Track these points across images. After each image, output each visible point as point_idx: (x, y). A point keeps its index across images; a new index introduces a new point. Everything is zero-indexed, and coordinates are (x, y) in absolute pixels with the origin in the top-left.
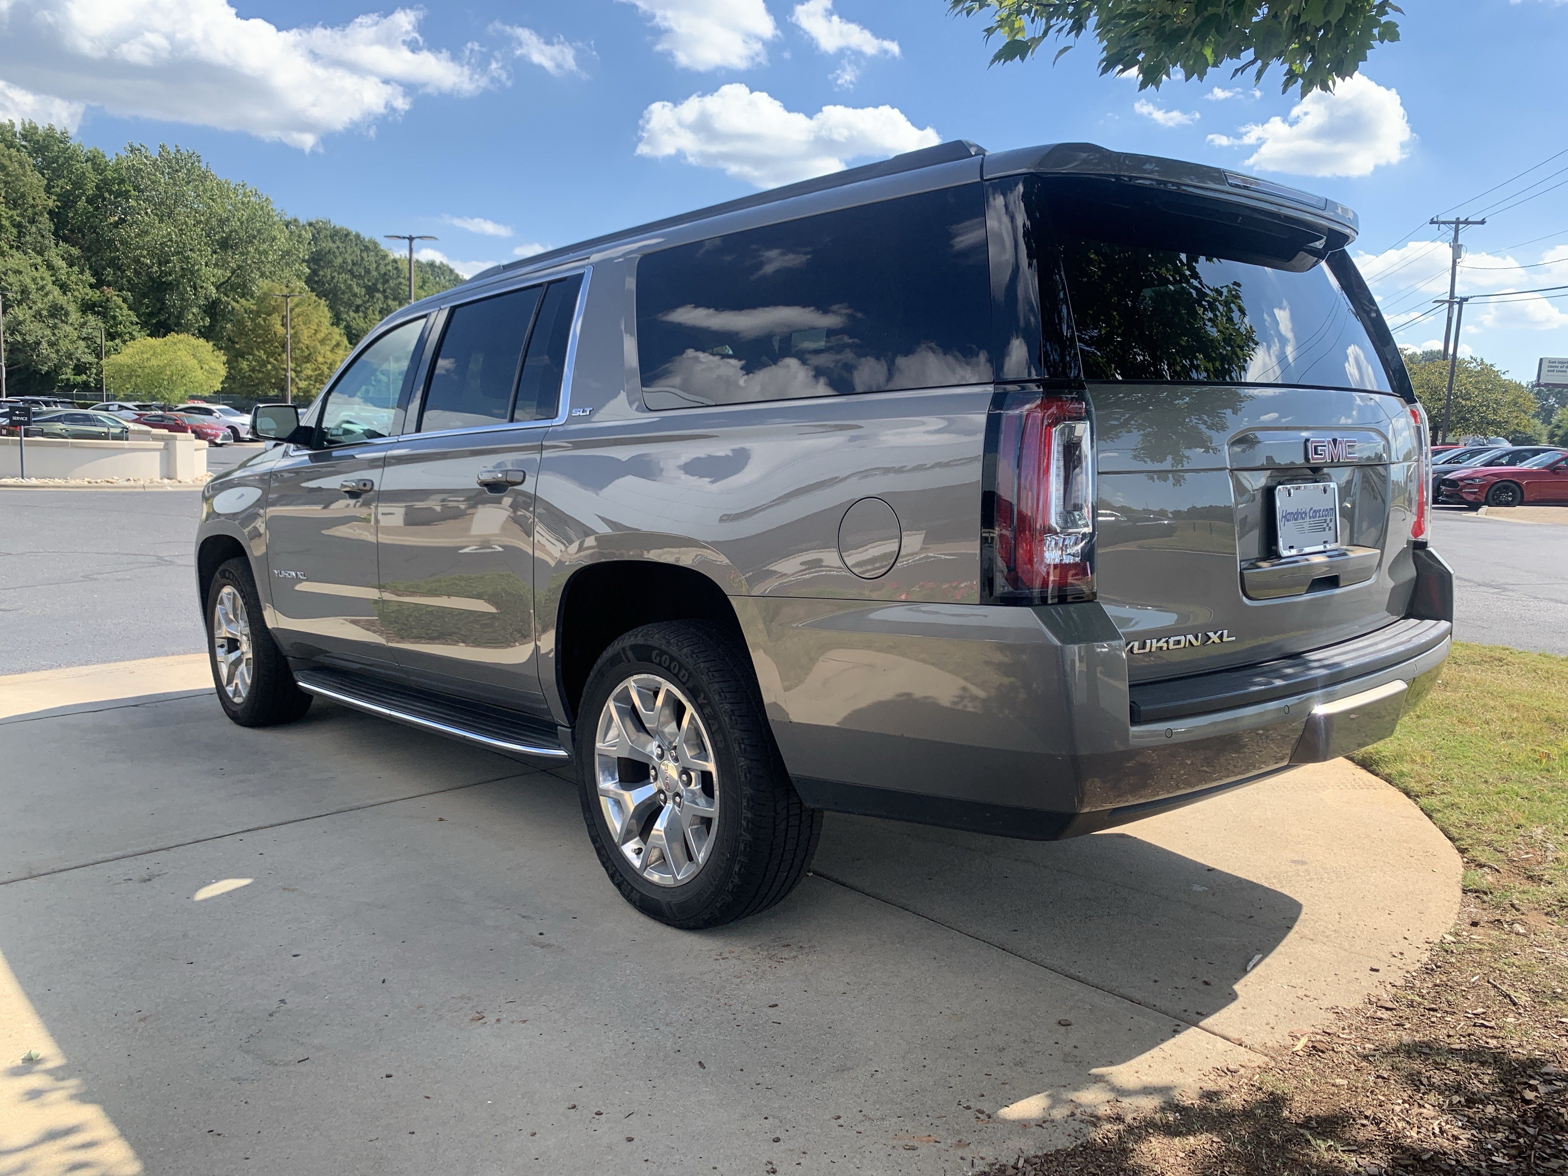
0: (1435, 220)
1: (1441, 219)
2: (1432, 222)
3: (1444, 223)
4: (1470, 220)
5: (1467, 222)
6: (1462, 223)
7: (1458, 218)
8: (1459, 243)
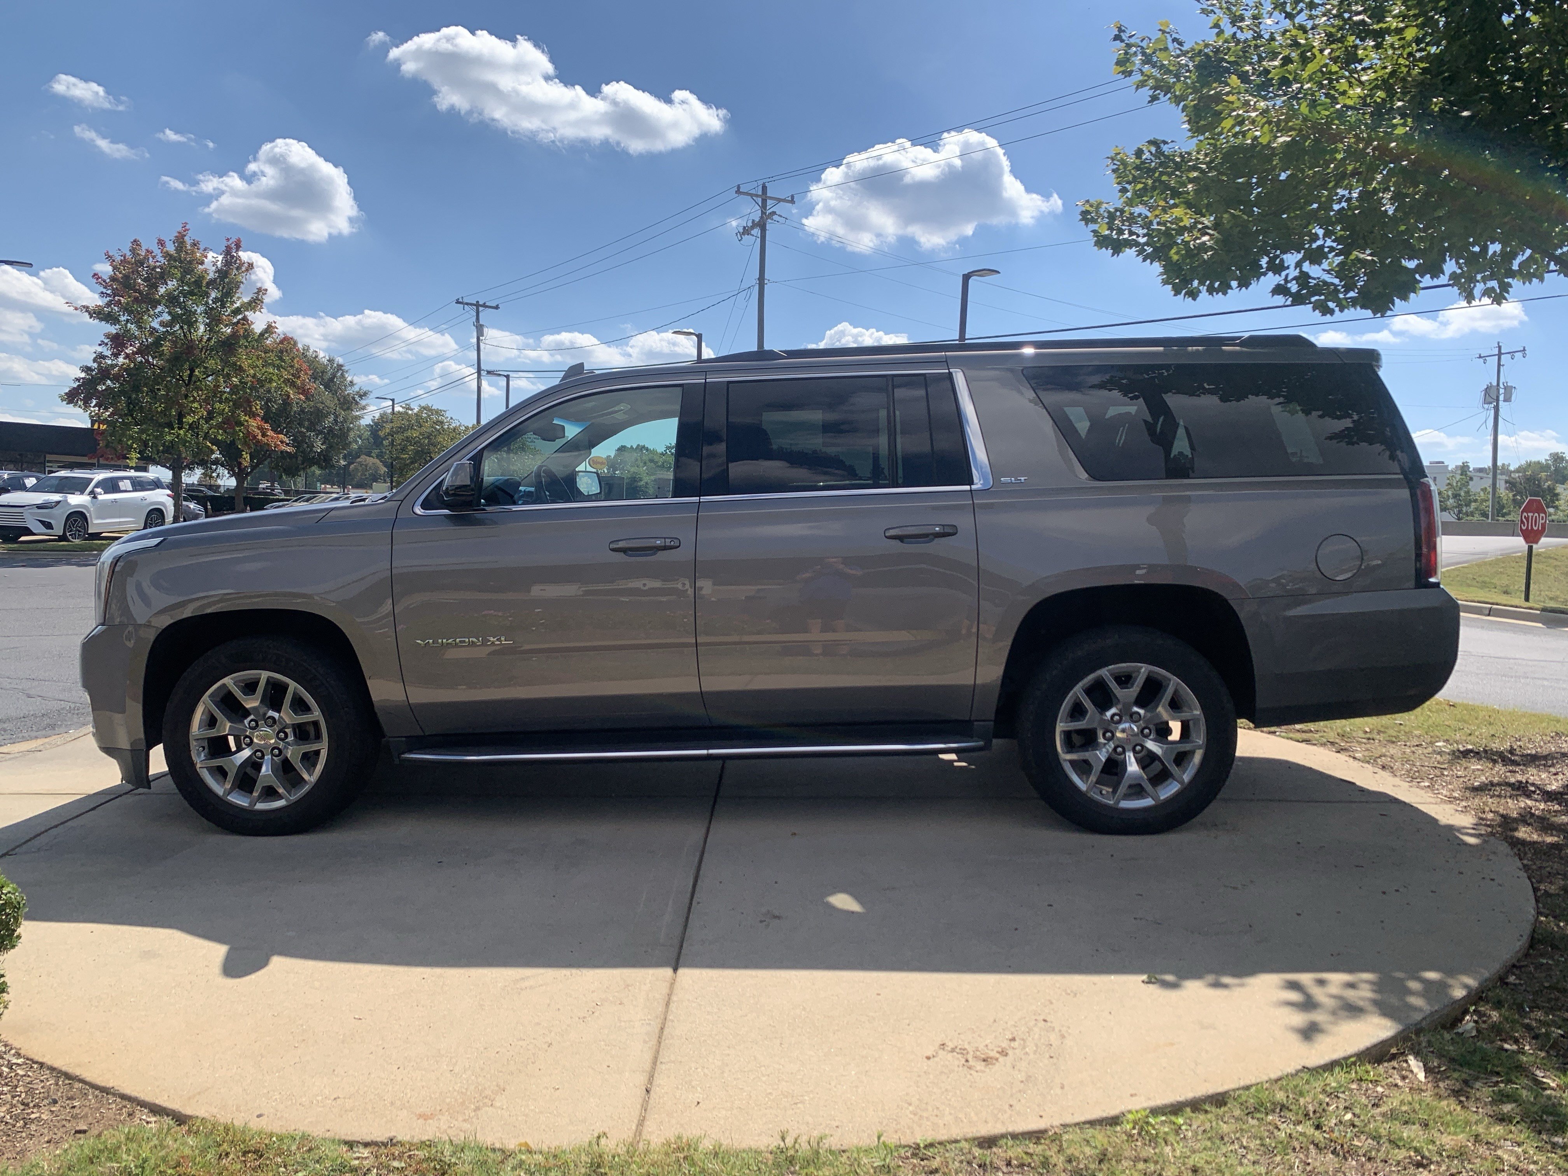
0: (460, 300)
1: (465, 300)
2: (458, 302)
3: (467, 304)
4: (487, 304)
5: (484, 306)
6: (481, 306)
7: (478, 302)
8: (481, 323)
